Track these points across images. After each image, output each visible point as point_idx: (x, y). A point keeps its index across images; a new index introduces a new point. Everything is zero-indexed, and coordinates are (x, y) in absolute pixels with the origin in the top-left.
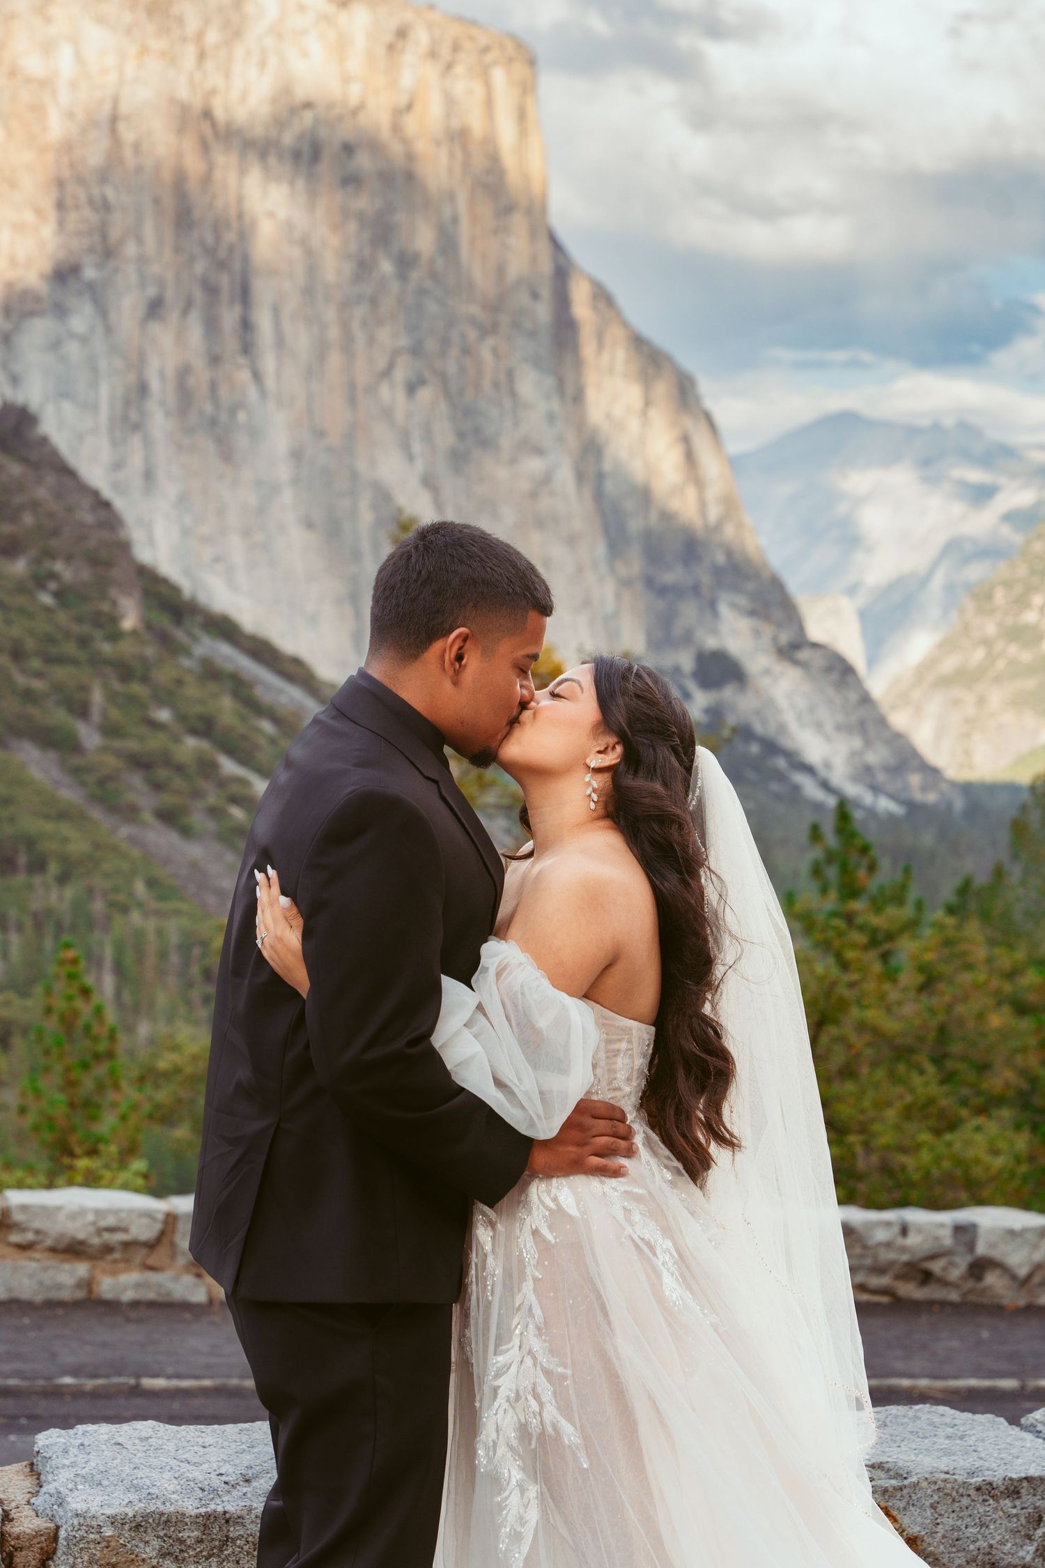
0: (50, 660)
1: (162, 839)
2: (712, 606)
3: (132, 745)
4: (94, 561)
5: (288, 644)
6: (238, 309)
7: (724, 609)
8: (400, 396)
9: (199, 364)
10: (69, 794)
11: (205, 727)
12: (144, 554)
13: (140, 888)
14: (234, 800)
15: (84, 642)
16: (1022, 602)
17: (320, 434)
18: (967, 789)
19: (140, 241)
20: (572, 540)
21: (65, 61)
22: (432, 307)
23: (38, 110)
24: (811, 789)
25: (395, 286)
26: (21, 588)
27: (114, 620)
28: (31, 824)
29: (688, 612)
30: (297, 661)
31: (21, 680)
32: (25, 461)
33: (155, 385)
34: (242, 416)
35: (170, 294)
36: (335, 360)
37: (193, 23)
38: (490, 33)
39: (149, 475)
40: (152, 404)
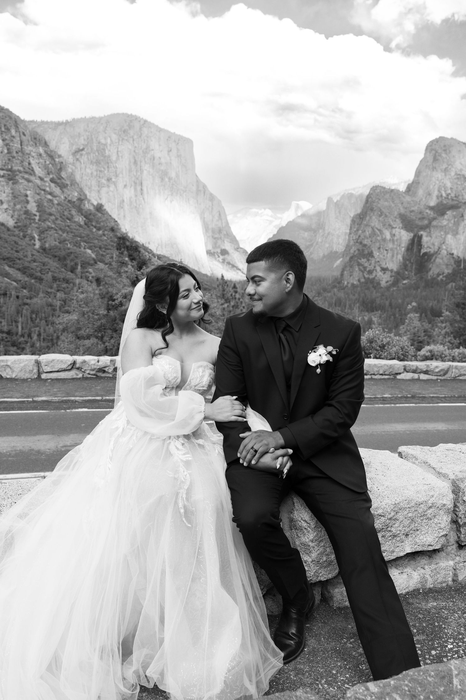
0: (106, 249)
2: (224, 241)
6: (140, 187)
7: (225, 242)
8: (169, 203)
9: (133, 196)
12: (122, 230)
15: (112, 246)
19: (122, 174)
21: (109, 141)
22: (175, 187)
23: (104, 150)
25: (168, 183)
26: (101, 236)
29: (219, 242)
30: (150, 250)
31: (101, 252)
32: (102, 213)
33: (125, 200)
34: (141, 206)
35: (128, 184)
36: (157, 196)
37: (132, 134)
38: (185, 138)
39: (124, 216)
40: (125, 204)
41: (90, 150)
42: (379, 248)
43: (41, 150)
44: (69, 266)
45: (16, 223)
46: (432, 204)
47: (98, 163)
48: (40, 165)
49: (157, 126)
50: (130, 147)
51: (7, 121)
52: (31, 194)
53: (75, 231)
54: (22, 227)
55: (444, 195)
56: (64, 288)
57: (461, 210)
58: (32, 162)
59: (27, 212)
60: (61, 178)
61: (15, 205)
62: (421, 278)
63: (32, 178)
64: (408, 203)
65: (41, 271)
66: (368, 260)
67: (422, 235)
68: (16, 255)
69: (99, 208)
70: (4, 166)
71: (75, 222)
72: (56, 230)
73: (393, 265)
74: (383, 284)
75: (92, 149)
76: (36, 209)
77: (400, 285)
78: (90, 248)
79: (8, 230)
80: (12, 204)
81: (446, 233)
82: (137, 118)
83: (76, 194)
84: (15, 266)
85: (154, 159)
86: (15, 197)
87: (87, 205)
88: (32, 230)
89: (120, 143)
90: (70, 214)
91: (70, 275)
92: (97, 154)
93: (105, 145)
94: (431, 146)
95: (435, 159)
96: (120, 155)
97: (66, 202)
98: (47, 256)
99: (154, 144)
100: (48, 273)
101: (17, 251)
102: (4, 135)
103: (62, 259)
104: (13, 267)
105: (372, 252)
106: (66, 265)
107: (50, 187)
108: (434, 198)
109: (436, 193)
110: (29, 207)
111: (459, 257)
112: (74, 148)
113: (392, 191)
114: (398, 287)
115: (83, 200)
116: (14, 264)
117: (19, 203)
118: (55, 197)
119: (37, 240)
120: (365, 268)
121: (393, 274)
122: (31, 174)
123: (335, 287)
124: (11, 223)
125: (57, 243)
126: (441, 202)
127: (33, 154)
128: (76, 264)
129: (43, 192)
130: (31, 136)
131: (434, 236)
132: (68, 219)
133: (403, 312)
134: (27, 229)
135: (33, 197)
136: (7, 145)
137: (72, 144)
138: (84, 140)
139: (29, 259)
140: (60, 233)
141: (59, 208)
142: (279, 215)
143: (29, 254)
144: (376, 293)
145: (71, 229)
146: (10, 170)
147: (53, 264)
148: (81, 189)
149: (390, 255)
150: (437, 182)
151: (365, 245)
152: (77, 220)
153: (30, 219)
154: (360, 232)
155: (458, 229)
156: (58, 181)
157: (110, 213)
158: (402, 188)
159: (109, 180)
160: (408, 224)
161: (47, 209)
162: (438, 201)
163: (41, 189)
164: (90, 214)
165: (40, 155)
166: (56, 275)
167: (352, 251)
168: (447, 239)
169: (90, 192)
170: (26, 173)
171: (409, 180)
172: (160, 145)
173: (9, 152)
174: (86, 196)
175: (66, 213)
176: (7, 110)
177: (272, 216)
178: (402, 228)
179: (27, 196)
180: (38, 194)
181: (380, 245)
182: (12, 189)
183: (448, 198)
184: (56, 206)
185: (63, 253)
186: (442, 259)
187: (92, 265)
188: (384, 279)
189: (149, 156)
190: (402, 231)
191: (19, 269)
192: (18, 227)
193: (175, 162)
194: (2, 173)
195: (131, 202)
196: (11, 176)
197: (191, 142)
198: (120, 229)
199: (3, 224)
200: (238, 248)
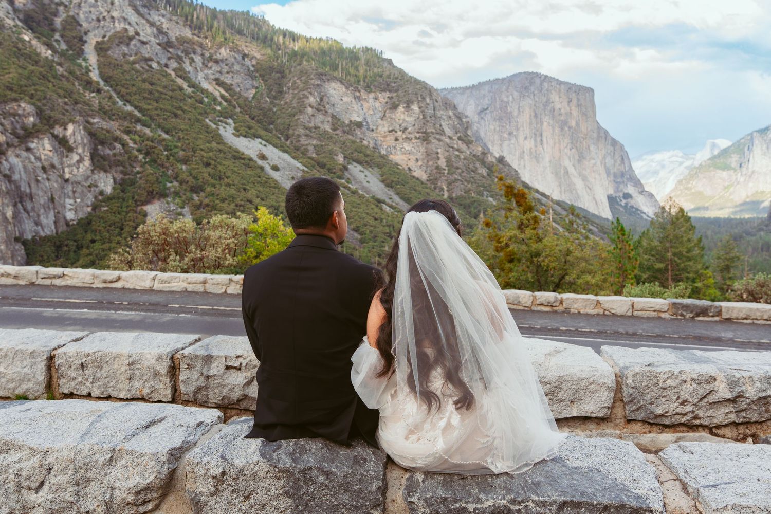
2: (626, 185)
5: (547, 193)
6: (540, 138)
7: (629, 186)
8: (569, 151)
9: (533, 147)
12: (523, 179)
16: (688, 183)
17: (554, 158)
19: (523, 128)
20: (600, 174)
21: (511, 98)
22: (574, 135)
23: (506, 107)
24: (645, 217)
25: (568, 132)
29: (622, 186)
30: (549, 196)
31: (502, 200)
32: (504, 165)
33: (526, 151)
34: (540, 156)
35: (528, 136)
36: (557, 145)
37: (532, 90)
38: (586, 87)
39: (524, 166)
40: (525, 154)
41: (493, 108)
43: (451, 113)
44: (472, 213)
45: (428, 177)
47: (500, 119)
48: (450, 126)
49: (558, 80)
50: (531, 102)
51: (423, 92)
52: (441, 151)
53: (478, 182)
54: (433, 180)
56: (468, 233)
58: (443, 123)
59: (438, 168)
60: (467, 136)
61: (428, 162)
63: (443, 138)
69: (501, 160)
70: (420, 129)
71: (479, 174)
72: (462, 182)
75: (495, 107)
76: (445, 164)
78: (492, 196)
79: (422, 183)
80: (425, 161)
82: (538, 75)
83: (480, 149)
85: (554, 111)
86: (428, 155)
87: (490, 158)
88: (441, 183)
89: (522, 99)
90: (474, 167)
91: (473, 221)
92: (500, 111)
93: (508, 102)
96: (521, 110)
97: (471, 157)
99: (554, 97)
102: (420, 104)
103: (466, 206)
106: (470, 213)
107: (457, 144)
110: (440, 163)
112: (479, 108)
115: (486, 154)
117: (431, 160)
118: (462, 152)
119: (445, 191)
122: (441, 135)
124: (424, 177)
125: (463, 193)
127: (444, 117)
128: (479, 211)
129: (451, 149)
130: (442, 102)
132: (472, 171)
134: (437, 182)
135: (443, 154)
136: (422, 112)
137: (477, 105)
138: (489, 100)
140: (466, 184)
141: (465, 162)
142: (691, 156)
145: (475, 180)
146: (425, 133)
148: (485, 144)
152: (480, 172)
153: (440, 173)
156: (465, 139)
157: (511, 164)
159: (510, 134)
161: (454, 164)
163: (450, 147)
164: (493, 166)
165: (450, 117)
169: (493, 146)
170: (437, 133)
172: (560, 97)
173: (424, 118)
174: (489, 149)
175: (471, 166)
176: (424, 82)
177: (682, 157)
179: (438, 153)
180: (447, 151)
182: (426, 148)
184: (462, 160)
185: (468, 201)
187: (493, 211)
189: (549, 108)
192: (430, 180)
193: (575, 112)
194: (418, 135)
195: (531, 153)
196: (425, 138)
197: (592, 90)
198: (519, 178)
199: (418, 179)
200: (642, 192)
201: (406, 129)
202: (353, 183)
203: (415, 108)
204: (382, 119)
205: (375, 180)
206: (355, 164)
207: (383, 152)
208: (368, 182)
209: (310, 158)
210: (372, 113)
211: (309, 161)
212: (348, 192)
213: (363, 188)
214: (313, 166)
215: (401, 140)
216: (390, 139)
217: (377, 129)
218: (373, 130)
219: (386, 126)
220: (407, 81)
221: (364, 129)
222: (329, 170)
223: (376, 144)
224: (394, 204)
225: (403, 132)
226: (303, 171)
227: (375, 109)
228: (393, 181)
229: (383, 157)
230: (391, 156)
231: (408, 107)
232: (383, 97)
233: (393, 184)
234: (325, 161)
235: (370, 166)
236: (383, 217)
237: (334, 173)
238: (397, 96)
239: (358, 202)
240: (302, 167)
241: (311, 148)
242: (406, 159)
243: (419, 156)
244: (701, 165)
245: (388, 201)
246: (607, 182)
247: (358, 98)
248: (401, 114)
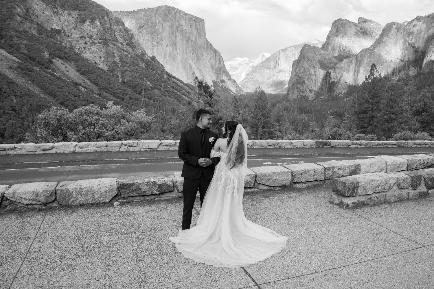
0: (157, 81)
1: (169, 98)
2: (222, 75)
3: (166, 89)
4: (162, 71)
5: (181, 79)
6: (175, 46)
8: (191, 54)
9: (171, 51)
10: (160, 94)
11: (173, 88)
12: (166, 70)
13: (167, 103)
14: (176, 95)
15: (161, 79)
16: (252, 75)
17: (184, 58)
18: (246, 93)
19: (165, 39)
20: (208, 69)
21: (157, 21)
22: (194, 46)
23: (155, 26)
24: (232, 93)
25: (191, 44)
26: (155, 74)
27: (164, 77)
28: (156, 97)
29: (220, 76)
30: (182, 81)
31: (155, 83)
32: (155, 61)
33: (167, 54)
34: (176, 57)
35: (168, 45)
36: (185, 51)
37: (170, 17)
38: (200, 18)
39: (167, 63)
40: (167, 56)
41: (147, 27)
42: (308, 79)
43: (121, 28)
44: (138, 91)
45: (108, 68)
46: (336, 55)
47: (152, 33)
48: (121, 36)
49: (184, 12)
50: (169, 24)
51: (102, 13)
52: (116, 52)
53: (140, 71)
54: (112, 70)
55: (342, 50)
56: (135, 103)
57: (351, 58)
58: (116, 34)
59: (114, 62)
61: (108, 58)
62: (331, 95)
63: (117, 43)
64: (323, 54)
65: (123, 95)
66: (302, 85)
67: (330, 72)
68: (109, 86)
69: (153, 58)
70: (102, 37)
71: (140, 67)
72: (130, 72)
73: (316, 88)
74: (310, 98)
76: (119, 60)
77: (319, 99)
78: (149, 81)
79: (105, 72)
80: (106, 58)
81: (343, 71)
82: (173, 8)
83: (140, 51)
84: (109, 92)
85: (183, 30)
86: (107, 54)
87: (146, 57)
88: (117, 72)
89: (164, 22)
90: (137, 62)
91: (138, 96)
92: (151, 29)
93: (156, 23)
94: (335, 23)
95: (337, 31)
96: (164, 29)
97: (135, 56)
98: (126, 86)
99: (182, 22)
100: (127, 95)
101: (110, 84)
102: (101, 20)
103: (134, 88)
104: (108, 93)
105: (304, 81)
106: (136, 91)
107: (126, 48)
108: (337, 52)
109: (338, 49)
110: (115, 59)
111: (350, 84)
112: (138, 26)
113: (315, 47)
114: (318, 100)
115: (144, 54)
116: (108, 91)
117: (110, 57)
118: (129, 53)
119: (120, 77)
120: (300, 90)
121: (316, 93)
122: (116, 41)
123: (284, 100)
124: (106, 68)
125: (131, 79)
126: (341, 54)
127: (117, 30)
128: (142, 90)
129: (122, 51)
130: (115, 20)
131: (337, 73)
132: (136, 65)
133: (321, 114)
134: (114, 71)
135: (117, 54)
136: (102, 26)
137: (137, 24)
138: (144, 21)
139: (116, 88)
140: (133, 73)
141: (132, 59)
142: (253, 61)
143: (116, 85)
144: (306, 104)
145: (138, 70)
146: (105, 39)
147: (129, 90)
148: (143, 49)
149: (314, 82)
150: (339, 43)
151: (300, 77)
152: (141, 65)
153: (116, 66)
154: (298, 70)
155: (349, 69)
156: (131, 44)
157: (159, 61)
158: (320, 46)
160: (323, 66)
161: (125, 60)
162: (339, 53)
163: (121, 49)
164: (148, 62)
165: (121, 30)
166: (131, 96)
167: (293, 80)
168: (344, 74)
169: (148, 50)
170: (113, 40)
171: (323, 42)
172: (186, 23)
173: (104, 30)
174: (146, 52)
175: (135, 62)
176: (102, 6)
177: (248, 61)
178: (320, 68)
179: (114, 53)
180: (120, 52)
181: (308, 77)
182: (106, 50)
183: (344, 52)
184: (130, 58)
185: (134, 84)
186: (341, 85)
187: (150, 90)
188: (311, 96)
189: (180, 29)
190: (320, 69)
191: (111, 94)
192: (110, 70)
193: (194, 32)
194: (100, 41)
195: (170, 54)
196: (105, 43)
197: (203, 20)
198: (165, 70)
199: (101, 69)
200: (230, 79)
201: (92, 36)
202: (57, 72)
203: (97, 23)
204: (75, 29)
205: (73, 70)
206: (58, 59)
207: (77, 51)
208: (68, 71)
209: (22, 53)
210: (67, 24)
211: (22, 55)
212: (54, 78)
213: (65, 75)
214: (26, 60)
215: (89, 44)
216: (81, 43)
217: (71, 35)
218: (68, 36)
219: (78, 33)
220: (91, 4)
221: (62, 34)
222: (38, 62)
223: (71, 46)
224: (87, 86)
225: (90, 38)
226: (18, 62)
227: (69, 22)
228: (85, 71)
229: (77, 54)
230: (83, 54)
231: (92, 22)
232: (75, 14)
233: (86, 73)
234: (35, 56)
235: (69, 61)
236: (80, 94)
237: (43, 65)
238: (84, 14)
239: (62, 85)
240: (17, 60)
241: (23, 46)
242: (93, 56)
243: (102, 54)
244: (257, 66)
245: (82, 84)
246: (212, 73)
247: (56, 13)
248: (87, 26)
